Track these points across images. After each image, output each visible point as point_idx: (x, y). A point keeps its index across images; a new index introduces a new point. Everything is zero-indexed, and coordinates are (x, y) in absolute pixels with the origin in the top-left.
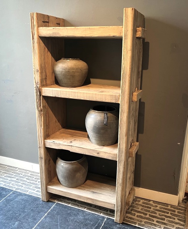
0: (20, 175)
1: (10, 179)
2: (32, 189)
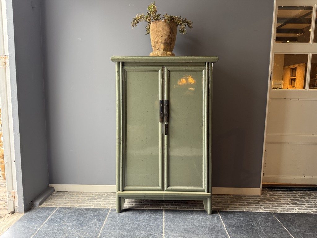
0: (103, 196)
1: (96, 200)
2: (129, 204)
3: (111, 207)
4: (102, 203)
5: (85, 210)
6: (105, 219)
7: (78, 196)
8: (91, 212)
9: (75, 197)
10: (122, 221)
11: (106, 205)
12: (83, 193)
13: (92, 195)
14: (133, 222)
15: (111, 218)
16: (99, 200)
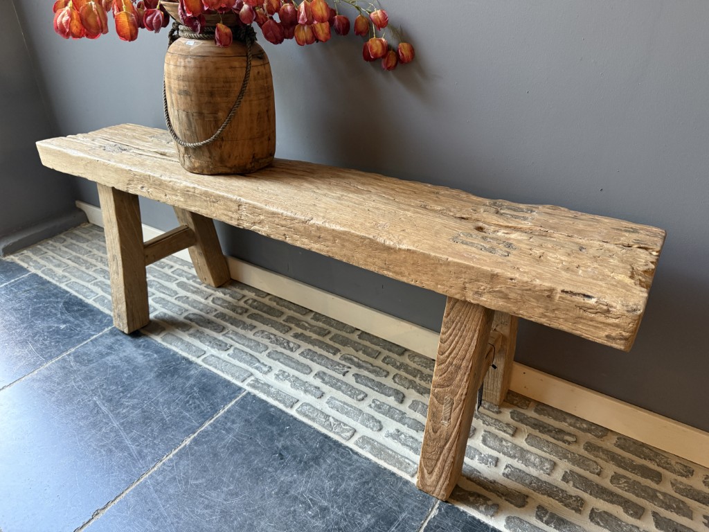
8: (66, 315)
10: (80, 383)
14: (98, 403)
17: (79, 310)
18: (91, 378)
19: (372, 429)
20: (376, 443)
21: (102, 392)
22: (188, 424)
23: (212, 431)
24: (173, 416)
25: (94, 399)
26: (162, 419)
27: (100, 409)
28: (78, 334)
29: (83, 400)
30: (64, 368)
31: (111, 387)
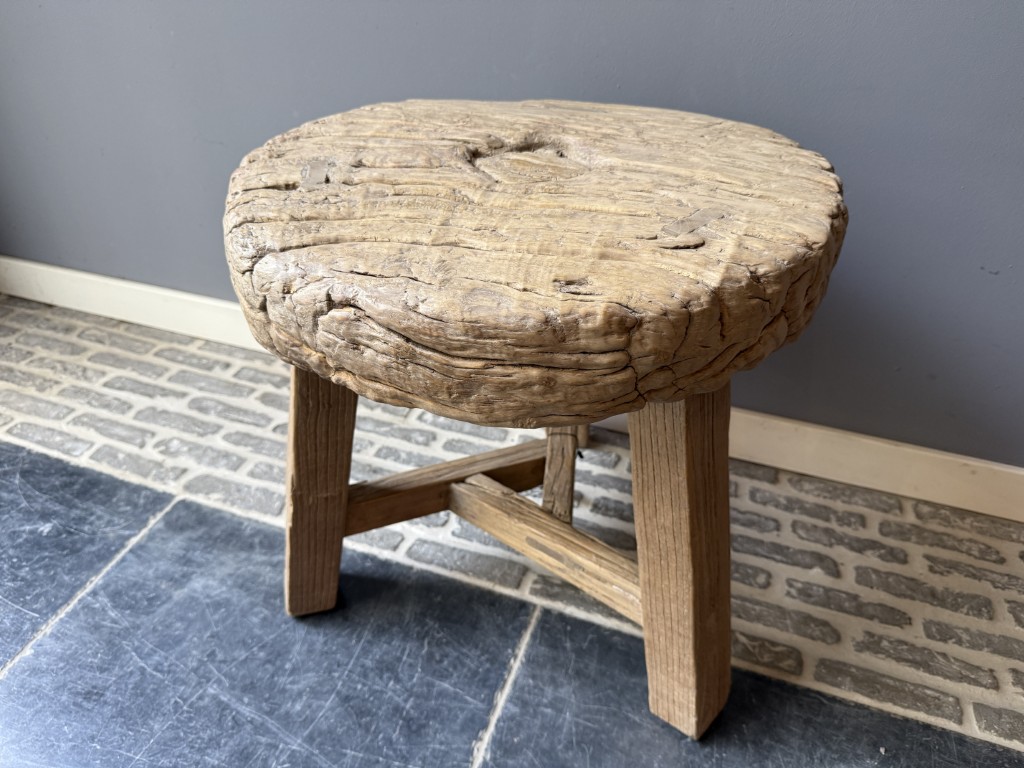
3: (188, 488)
4: (164, 432)
5: (24, 474)
6: (66, 600)
7: (76, 350)
8: (42, 501)
9: (55, 355)
10: (156, 658)
11: (175, 454)
12: (121, 330)
13: (157, 354)
14: (224, 699)
15: (115, 596)
16: (161, 403)
17: (65, 486)
18: (179, 641)
19: (824, 641)
20: (853, 670)
21: (219, 671)
22: (462, 710)
23: (522, 715)
24: (418, 696)
25: (211, 691)
26: (397, 710)
27: (238, 712)
28: (92, 541)
29: (185, 700)
30: (97, 628)
31: (236, 654)
